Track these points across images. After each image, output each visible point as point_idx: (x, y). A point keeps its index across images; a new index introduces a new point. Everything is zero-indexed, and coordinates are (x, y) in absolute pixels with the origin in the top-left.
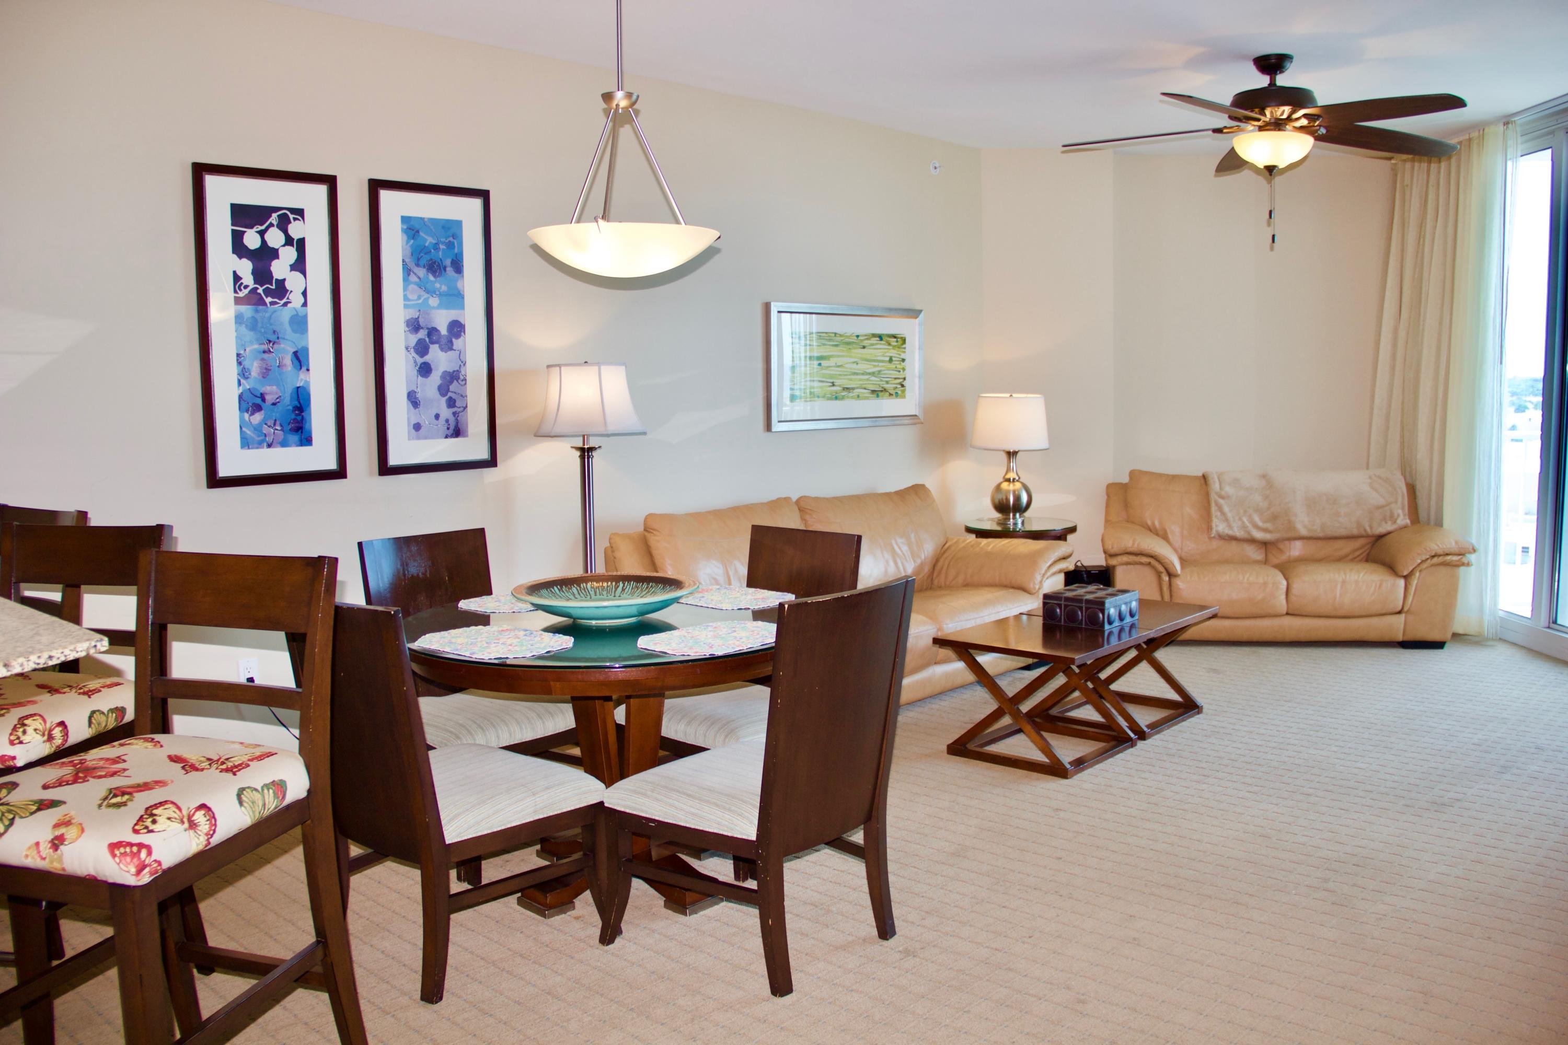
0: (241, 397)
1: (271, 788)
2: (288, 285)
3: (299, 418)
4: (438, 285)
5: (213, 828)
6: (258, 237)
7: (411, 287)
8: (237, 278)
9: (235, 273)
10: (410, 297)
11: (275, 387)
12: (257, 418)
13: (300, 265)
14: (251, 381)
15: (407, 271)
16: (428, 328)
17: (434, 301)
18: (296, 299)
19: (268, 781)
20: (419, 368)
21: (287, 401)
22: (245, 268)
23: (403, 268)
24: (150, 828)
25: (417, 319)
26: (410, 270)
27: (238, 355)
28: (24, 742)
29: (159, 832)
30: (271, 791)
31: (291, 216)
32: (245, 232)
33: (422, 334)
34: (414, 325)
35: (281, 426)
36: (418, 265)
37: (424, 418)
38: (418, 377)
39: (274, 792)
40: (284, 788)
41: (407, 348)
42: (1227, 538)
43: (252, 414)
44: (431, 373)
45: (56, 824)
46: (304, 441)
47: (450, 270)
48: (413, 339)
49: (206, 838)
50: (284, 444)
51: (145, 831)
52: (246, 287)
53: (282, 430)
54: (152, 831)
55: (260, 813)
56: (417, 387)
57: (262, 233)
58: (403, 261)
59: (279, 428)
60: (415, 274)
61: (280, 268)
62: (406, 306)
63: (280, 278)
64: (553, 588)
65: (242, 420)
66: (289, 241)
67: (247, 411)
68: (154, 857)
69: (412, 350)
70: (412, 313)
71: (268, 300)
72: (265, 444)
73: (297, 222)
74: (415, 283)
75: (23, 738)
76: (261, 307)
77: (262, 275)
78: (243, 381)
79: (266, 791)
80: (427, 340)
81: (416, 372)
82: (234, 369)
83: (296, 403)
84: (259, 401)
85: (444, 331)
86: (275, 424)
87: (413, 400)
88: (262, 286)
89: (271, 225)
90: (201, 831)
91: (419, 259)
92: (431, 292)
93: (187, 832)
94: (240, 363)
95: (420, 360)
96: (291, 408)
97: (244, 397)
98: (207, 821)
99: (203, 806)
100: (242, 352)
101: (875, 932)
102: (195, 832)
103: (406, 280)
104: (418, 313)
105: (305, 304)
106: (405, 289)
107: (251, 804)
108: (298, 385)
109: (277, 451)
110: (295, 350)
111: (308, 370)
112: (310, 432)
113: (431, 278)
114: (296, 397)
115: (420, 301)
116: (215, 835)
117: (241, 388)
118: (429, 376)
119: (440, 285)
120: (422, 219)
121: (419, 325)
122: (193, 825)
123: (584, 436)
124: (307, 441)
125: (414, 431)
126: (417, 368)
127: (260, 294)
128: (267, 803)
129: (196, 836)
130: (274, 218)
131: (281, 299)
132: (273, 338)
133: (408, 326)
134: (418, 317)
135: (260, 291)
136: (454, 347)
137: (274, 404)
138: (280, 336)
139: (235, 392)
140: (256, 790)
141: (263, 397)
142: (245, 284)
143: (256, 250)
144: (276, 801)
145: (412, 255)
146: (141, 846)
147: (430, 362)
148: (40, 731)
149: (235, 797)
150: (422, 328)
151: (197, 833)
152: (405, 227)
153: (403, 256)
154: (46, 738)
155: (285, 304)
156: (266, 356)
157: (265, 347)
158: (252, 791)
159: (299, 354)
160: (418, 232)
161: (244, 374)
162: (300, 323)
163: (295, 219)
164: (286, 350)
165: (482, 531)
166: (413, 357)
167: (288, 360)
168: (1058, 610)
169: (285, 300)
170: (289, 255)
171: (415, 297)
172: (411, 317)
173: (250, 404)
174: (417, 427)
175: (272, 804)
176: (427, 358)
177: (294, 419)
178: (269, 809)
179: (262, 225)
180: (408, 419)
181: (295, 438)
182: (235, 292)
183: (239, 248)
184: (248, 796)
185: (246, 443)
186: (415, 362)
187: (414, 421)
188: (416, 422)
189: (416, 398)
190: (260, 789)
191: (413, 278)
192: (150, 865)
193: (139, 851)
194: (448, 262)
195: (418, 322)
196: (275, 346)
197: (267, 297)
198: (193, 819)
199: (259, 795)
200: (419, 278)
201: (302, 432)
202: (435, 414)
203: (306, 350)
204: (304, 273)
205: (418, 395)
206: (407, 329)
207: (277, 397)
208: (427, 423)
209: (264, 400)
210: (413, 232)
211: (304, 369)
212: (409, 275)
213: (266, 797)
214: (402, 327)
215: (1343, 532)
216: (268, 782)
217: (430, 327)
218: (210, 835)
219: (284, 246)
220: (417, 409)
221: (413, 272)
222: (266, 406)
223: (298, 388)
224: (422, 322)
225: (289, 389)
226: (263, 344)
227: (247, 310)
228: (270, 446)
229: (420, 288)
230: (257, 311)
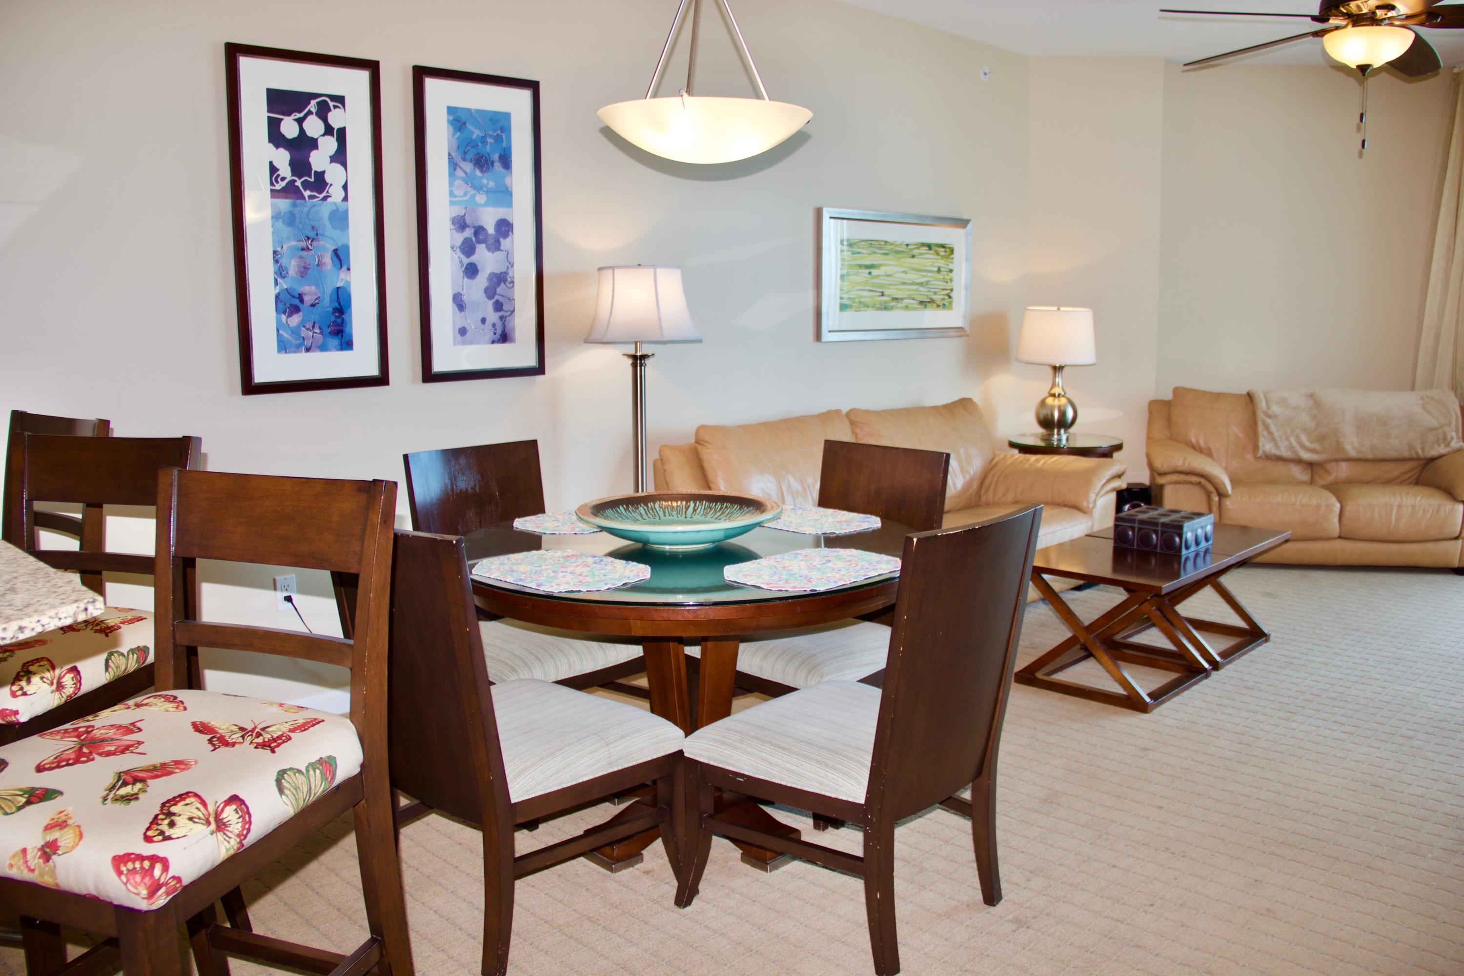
0: (277, 297)
1: (319, 769)
2: (328, 178)
3: (339, 321)
4: (485, 181)
5: (247, 826)
6: (296, 125)
7: (458, 182)
8: (273, 169)
9: (271, 163)
10: (456, 193)
11: (313, 288)
12: (295, 320)
13: (340, 157)
14: (288, 280)
15: (453, 165)
16: (474, 227)
17: (481, 198)
18: (336, 193)
19: (314, 759)
20: (465, 269)
21: (327, 304)
22: (282, 158)
23: (449, 162)
24: (167, 834)
25: (463, 217)
26: (456, 164)
27: (275, 252)
28: (29, 693)
29: (178, 838)
30: (318, 772)
31: (331, 104)
32: (282, 119)
33: (468, 233)
34: (460, 224)
35: (320, 328)
36: (464, 159)
37: (469, 321)
38: (463, 278)
39: (321, 773)
40: (334, 766)
41: (452, 248)
42: (1273, 458)
43: (290, 315)
44: (477, 274)
45: (48, 825)
46: (344, 345)
47: (498, 165)
48: (460, 238)
49: (238, 840)
50: (323, 348)
51: (160, 838)
52: (283, 179)
53: (321, 333)
54: (169, 838)
55: (304, 801)
56: (463, 289)
57: (300, 121)
58: (449, 155)
59: (317, 331)
60: (461, 168)
61: (319, 160)
62: (452, 203)
63: (320, 170)
64: (619, 508)
65: (279, 322)
66: (329, 130)
67: (284, 313)
68: (171, 873)
69: (458, 249)
70: (459, 211)
71: (307, 193)
72: (303, 348)
73: (337, 110)
74: (463, 179)
75: (27, 688)
76: (299, 201)
77: (300, 166)
78: (280, 280)
79: (311, 772)
80: (474, 239)
81: (461, 274)
82: (270, 268)
83: (336, 305)
84: (296, 302)
85: (491, 230)
86: (313, 327)
87: (459, 303)
88: (300, 178)
89: (310, 113)
90: (231, 832)
91: (465, 153)
92: (478, 188)
93: (214, 835)
94: (276, 261)
95: (466, 261)
96: (330, 309)
97: (281, 297)
98: (239, 818)
99: (234, 799)
100: (279, 249)
101: (980, 897)
102: (225, 834)
103: (452, 175)
104: (465, 211)
105: (346, 199)
106: (451, 185)
107: (294, 791)
108: (338, 286)
109: (316, 356)
110: (335, 248)
111: (349, 269)
112: (351, 336)
113: (478, 173)
114: (335, 297)
115: (467, 198)
116: (249, 835)
117: (278, 287)
118: (475, 278)
119: (487, 181)
120: (469, 110)
121: (465, 223)
122: (221, 826)
123: (636, 343)
124: (347, 345)
125: (459, 335)
126: (463, 269)
127: (298, 187)
128: (313, 787)
129: (225, 839)
130: (313, 105)
131: (320, 192)
132: (312, 234)
133: (453, 223)
134: (465, 215)
135: (298, 183)
136: (502, 248)
137: (313, 305)
138: (320, 232)
139: (271, 292)
140: (300, 771)
141: (301, 298)
142: (282, 175)
143: (294, 139)
144: (324, 783)
145: (458, 148)
146: (154, 859)
147: (476, 263)
148: (48, 679)
149: (274, 783)
150: (468, 227)
151: (227, 836)
152: (451, 118)
153: (449, 149)
154: (54, 687)
155: (325, 198)
156: (304, 254)
157: (304, 244)
158: (295, 775)
159: (339, 252)
160: (464, 123)
161: (281, 273)
162: (341, 219)
163: (335, 107)
164: (326, 247)
165: (534, 443)
166: (459, 257)
167: (328, 259)
168: (1130, 533)
169: (324, 194)
170: (329, 145)
171: (462, 193)
172: (456, 214)
173: (288, 305)
174: (463, 331)
175: (319, 786)
176: (474, 259)
177: (335, 322)
178: (315, 794)
179: (300, 112)
180: (454, 323)
181: (335, 341)
182: (272, 184)
183: (276, 137)
184: (290, 781)
185: (283, 347)
186: (461, 262)
187: (459, 325)
188: (461, 326)
189: (462, 301)
190: (304, 770)
191: (459, 173)
192: (166, 884)
193: (152, 867)
194: (496, 157)
195: (464, 220)
196: (314, 243)
197: (305, 190)
198: (221, 818)
199: (304, 778)
200: (465, 173)
201: (342, 336)
202: (480, 318)
203: (346, 248)
204: (344, 164)
205: (464, 298)
206: (453, 227)
207: (316, 297)
208: (473, 327)
209: (302, 301)
210: (459, 124)
211: (344, 268)
212: (455, 169)
213: (312, 780)
214: (447, 225)
215: (1394, 454)
216: (314, 761)
217: (477, 225)
218: (242, 836)
219: (324, 135)
220: (463, 313)
221: (459, 167)
222: (304, 307)
223: (338, 288)
224: (468, 220)
225: (329, 290)
226: (301, 241)
227: (284, 204)
228: (308, 350)
229: (467, 183)
230: (294, 205)
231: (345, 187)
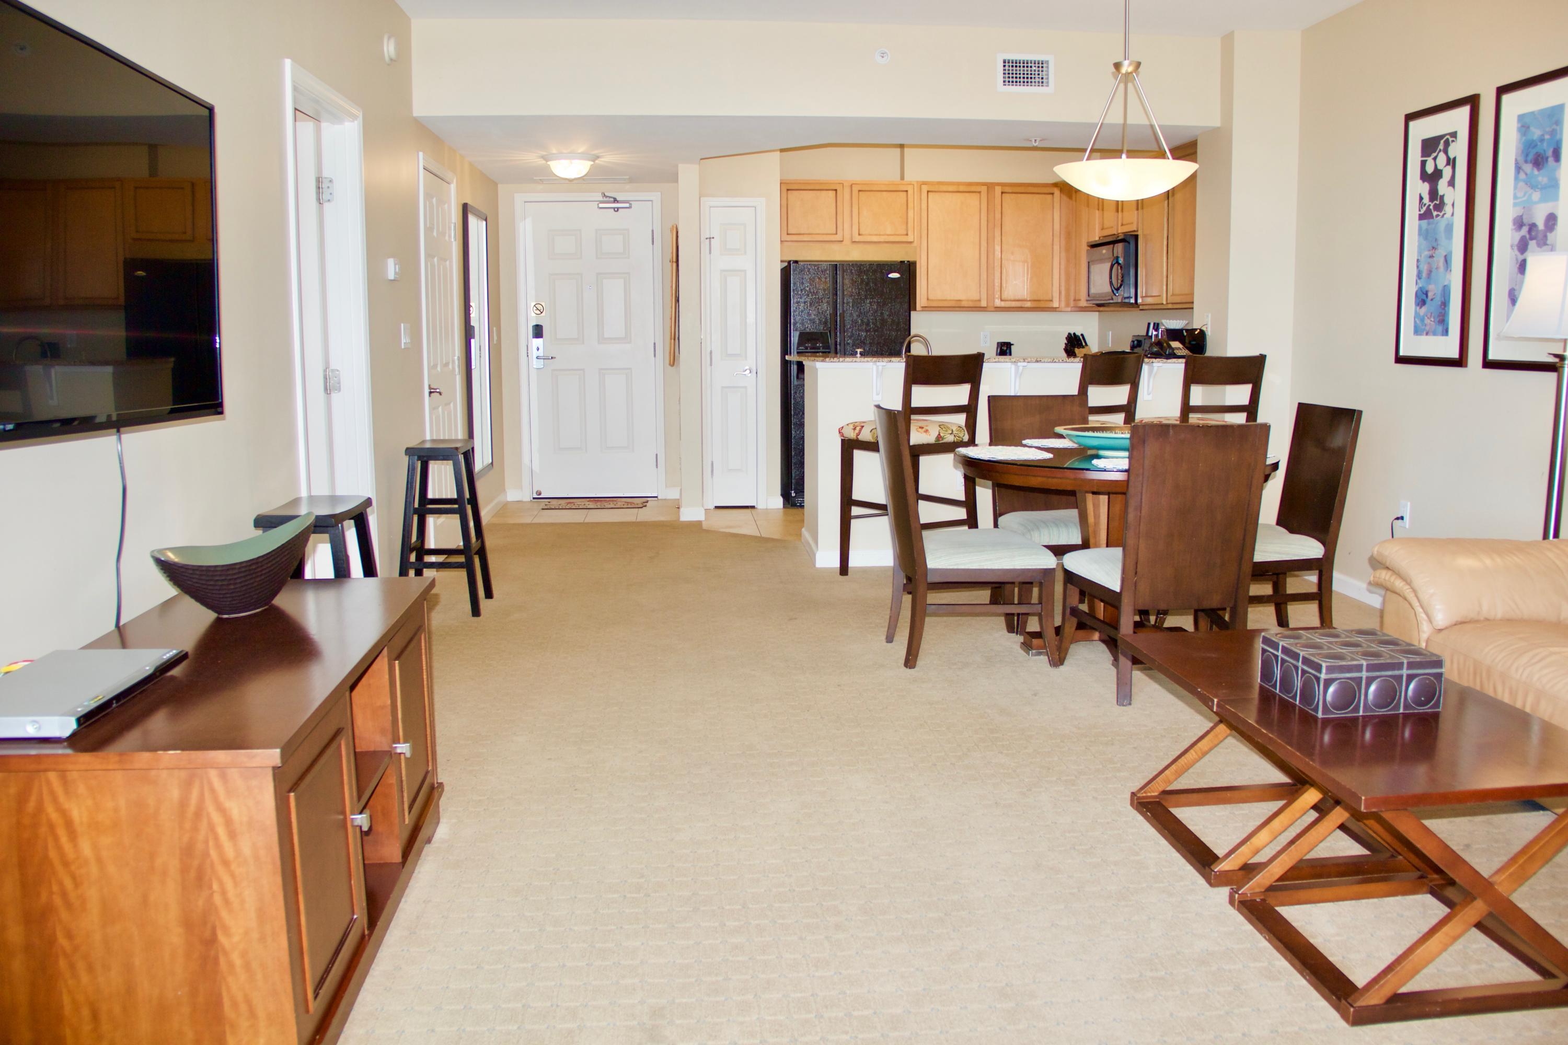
0: (1415, 293)
2: (1446, 200)
3: (1443, 312)
4: (1540, 179)
6: (1432, 162)
7: (1520, 184)
8: (1421, 198)
9: (1420, 195)
10: (1519, 194)
11: (1433, 286)
12: (1423, 310)
13: (1452, 183)
14: (1422, 280)
15: (1518, 169)
16: (1529, 225)
17: (1536, 196)
18: (1448, 209)
20: (1520, 266)
21: (1438, 298)
22: (1425, 188)
23: (1516, 167)
25: (1521, 217)
26: (1521, 168)
27: (1418, 260)
31: (1451, 139)
32: (1426, 160)
33: (1524, 231)
34: (1519, 223)
35: (1434, 318)
36: (1526, 162)
38: (1518, 274)
41: (1512, 246)
43: (1421, 308)
47: (1551, 160)
48: (1517, 236)
50: (1435, 334)
52: (1425, 205)
53: (1434, 321)
56: (1516, 285)
57: (1435, 159)
58: (1516, 160)
59: (1432, 319)
61: (1442, 186)
62: (1515, 205)
63: (1442, 194)
65: (1415, 312)
66: (1448, 161)
67: (1418, 305)
69: (1516, 247)
70: (1519, 211)
71: (1435, 213)
72: (1425, 333)
74: (1525, 180)
76: (1431, 220)
77: (1433, 194)
78: (1418, 281)
80: (1528, 236)
81: (1517, 270)
82: (1415, 272)
83: (1443, 299)
84: (1424, 297)
85: (1541, 226)
86: (1431, 316)
87: (1513, 297)
88: (1432, 203)
89: (1440, 151)
91: (1527, 155)
92: (1533, 187)
94: (1418, 267)
95: (1521, 257)
96: (1440, 303)
97: (1418, 294)
100: (1419, 258)
103: (1517, 178)
104: (1523, 210)
105: (1453, 215)
106: (1515, 188)
108: (1445, 284)
109: (1430, 339)
110: (1445, 254)
111: (1451, 271)
112: (1447, 324)
113: (1536, 172)
114: (1442, 293)
115: (1524, 199)
117: (1417, 286)
119: (1541, 177)
120: (1533, 113)
121: (1522, 222)
124: (1446, 332)
126: (1517, 265)
127: (1431, 209)
130: (1441, 147)
131: (1441, 212)
132: (1435, 245)
133: (1515, 224)
134: (1524, 214)
135: (1431, 207)
136: (1548, 242)
137: (1432, 300)
138: (1439, 243)
139: (1414, 290)
141: (1426, 294)
142: (1424, 203)
143: (1432, 173)
145: (1524, 152)
150: (1525, 225)
152: (1521, 125)
153: (1517, 155)
155: (1443, 216)
156: (1430, 260)
157: (1431, 253)
159: (1447, 257)
160: (1528, 127)
161: (1419, 276)
162: (1449, 228)
163: (1453, 141)
164: (1441, 252)
166: (1516, 255)
167: (1441, 263)
169: (1443, 212)
170: (1447, 173)
171: (1523, 194)
172: (1518, 215)
173: (1420, 300)
177: (1441, 313)
179: (1435, 152)
181: (1440, 328)
182: (1420, 210)
183: (1424, 176)
185: (1417, 331)
186: (1517, 259)
189: (1515, 295)
191: (1522, 176)
194: (1550, 153)
195: (1522, 219)
196: (1436, 252)
197: (1434, 210)
200: (1526, 174)
201: (1443, 324)
203: (1451, 253)
204: (1453, 186)
205: (1516, 293)
206: (1514, 227)
207: (1433, 294)
209: (1427, 296)
210: (1526, 129)
211: (1449, 270)
212: (1520, 173)
214: (1510, 225)
217: (1532, 223)
219: (1445, 166)
221: (1523, 170)
222: (1428, 301)
223: (1445, 286)
224: (1525, 221)
225: (1440, 288)
226: (1429, 250)
227: (1424, 223)
228: (1427, 334)
229: (1527, 184)
230: (1429, 224)
231: (1453, 205)
